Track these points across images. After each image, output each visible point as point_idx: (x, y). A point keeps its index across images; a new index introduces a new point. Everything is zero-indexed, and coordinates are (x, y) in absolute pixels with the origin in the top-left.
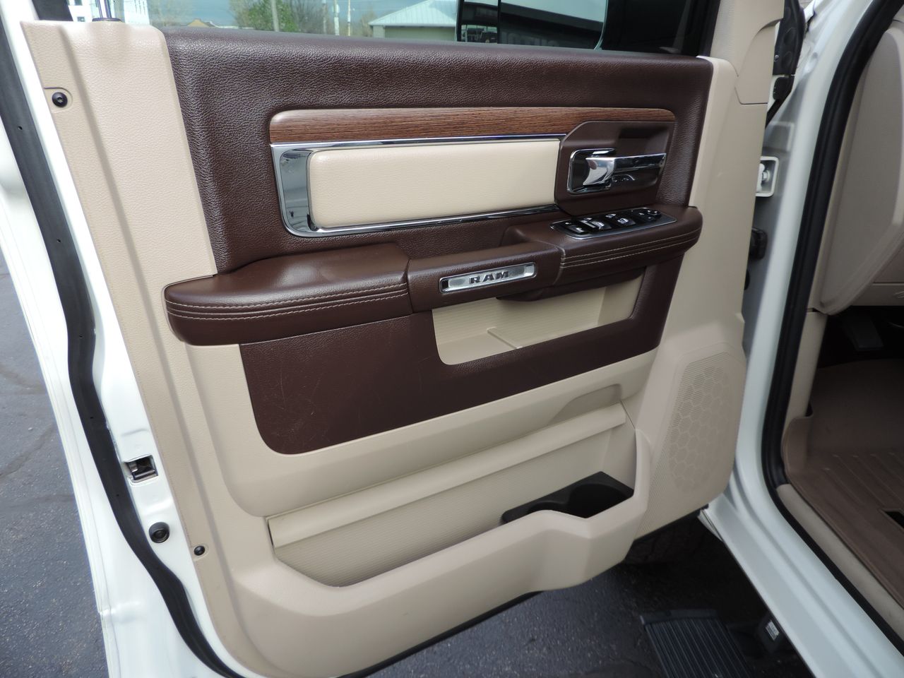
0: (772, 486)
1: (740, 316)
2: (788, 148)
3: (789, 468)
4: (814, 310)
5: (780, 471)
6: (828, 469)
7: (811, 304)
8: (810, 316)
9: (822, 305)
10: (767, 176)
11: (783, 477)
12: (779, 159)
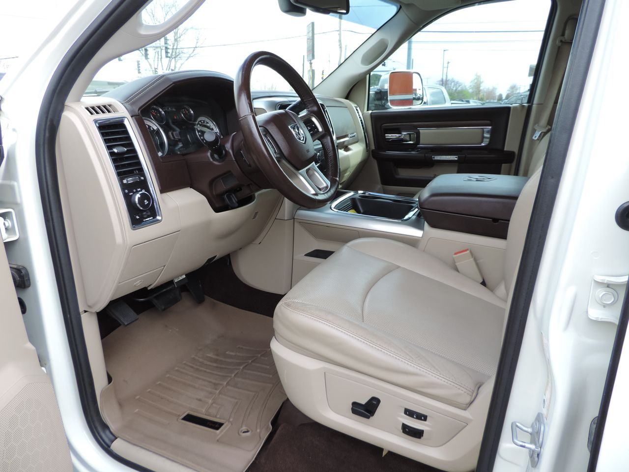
0: (106, 448)
1: (29, 345)
2: (19, 200)
3: (113, 427)
4: (85, 312)
5: (107, 432)
6: (137, 410)
7: (81, 309)
8: (84, 317)
9: (89, 307)
10: (8, 223)
11: (111, 436)
12: (14, 209)
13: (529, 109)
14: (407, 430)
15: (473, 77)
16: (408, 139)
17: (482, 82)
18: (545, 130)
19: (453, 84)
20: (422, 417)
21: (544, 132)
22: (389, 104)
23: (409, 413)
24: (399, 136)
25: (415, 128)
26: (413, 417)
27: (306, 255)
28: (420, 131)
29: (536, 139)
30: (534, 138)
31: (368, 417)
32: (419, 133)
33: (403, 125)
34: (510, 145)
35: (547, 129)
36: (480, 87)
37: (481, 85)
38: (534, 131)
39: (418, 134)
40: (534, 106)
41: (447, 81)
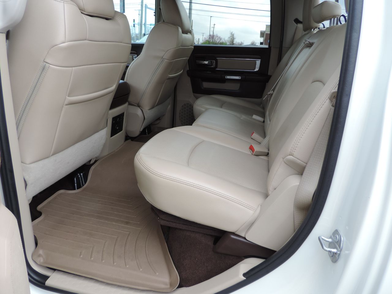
15: (229, 35)
19: (217, 38)
36: (233, 42)
41: (213, 36)
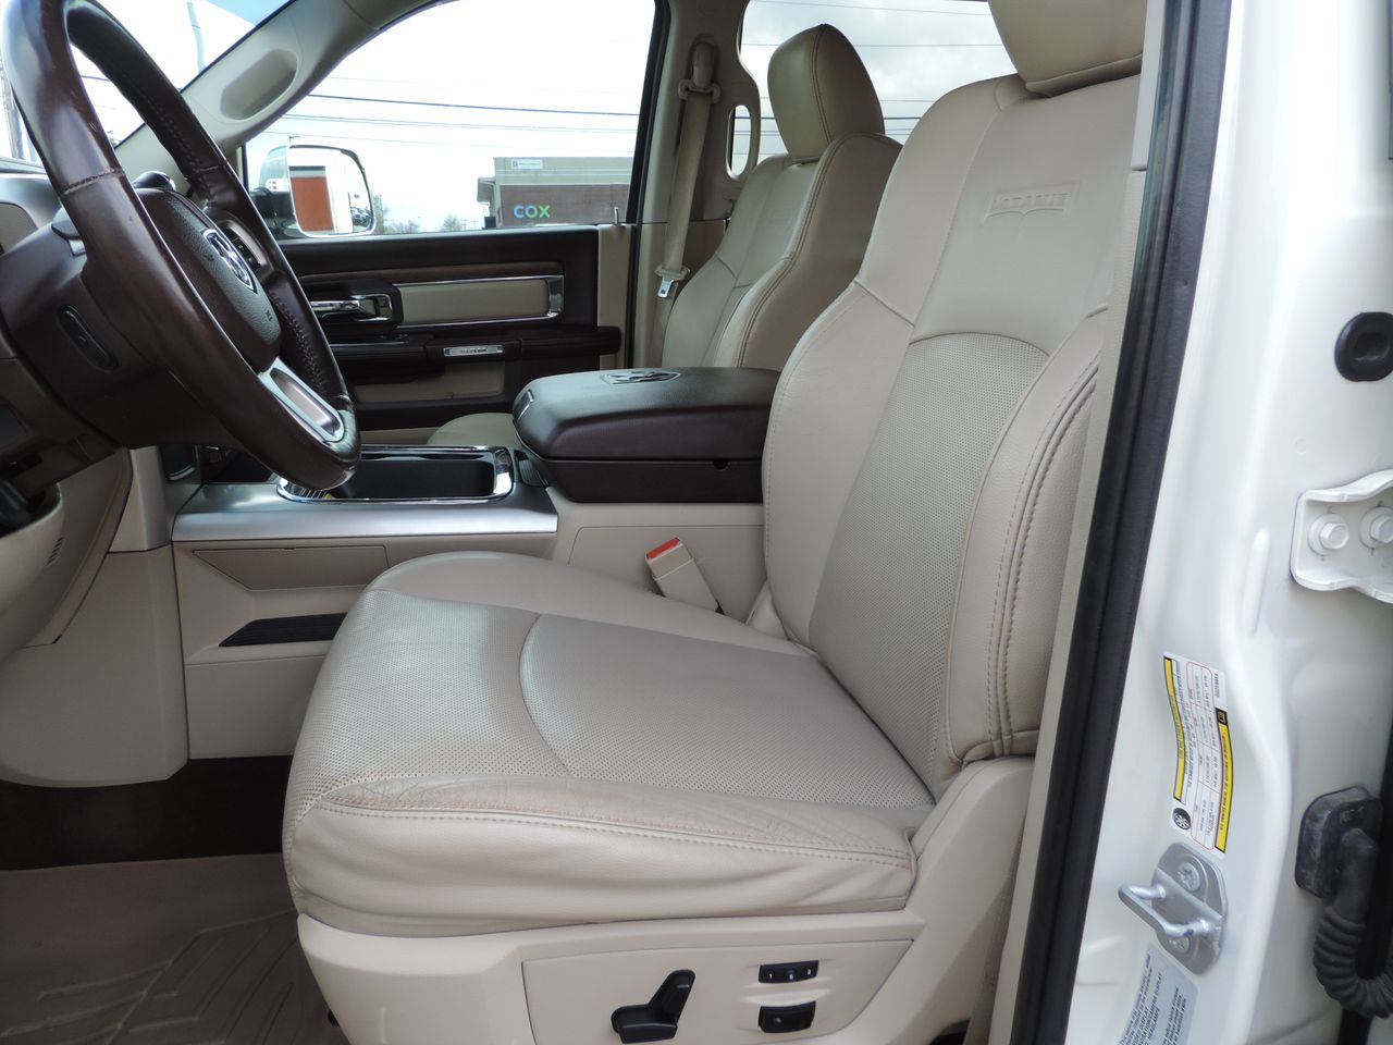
13: (636, 235)
14: (779, 1020)
16: (371, 310)
17: (386, 211)
18: (681, 277)
20: (804, 971)
21: (679, 282)
22: (297, 226)
23: (773, 974)
24: (341, 305)
25: (387, 284)
26: (789, 981)
27: (224, 644)
28: (400, 289)
29: (665, 296)
30: (660, 295)
31: (670, 1034)
32: (399, 293)
33: (352, 278)
34: (609, 313)
35: (684, 273)
37: (385, 217)
38: (656, 280)
39: (397, 298)
40: (646, 229)
